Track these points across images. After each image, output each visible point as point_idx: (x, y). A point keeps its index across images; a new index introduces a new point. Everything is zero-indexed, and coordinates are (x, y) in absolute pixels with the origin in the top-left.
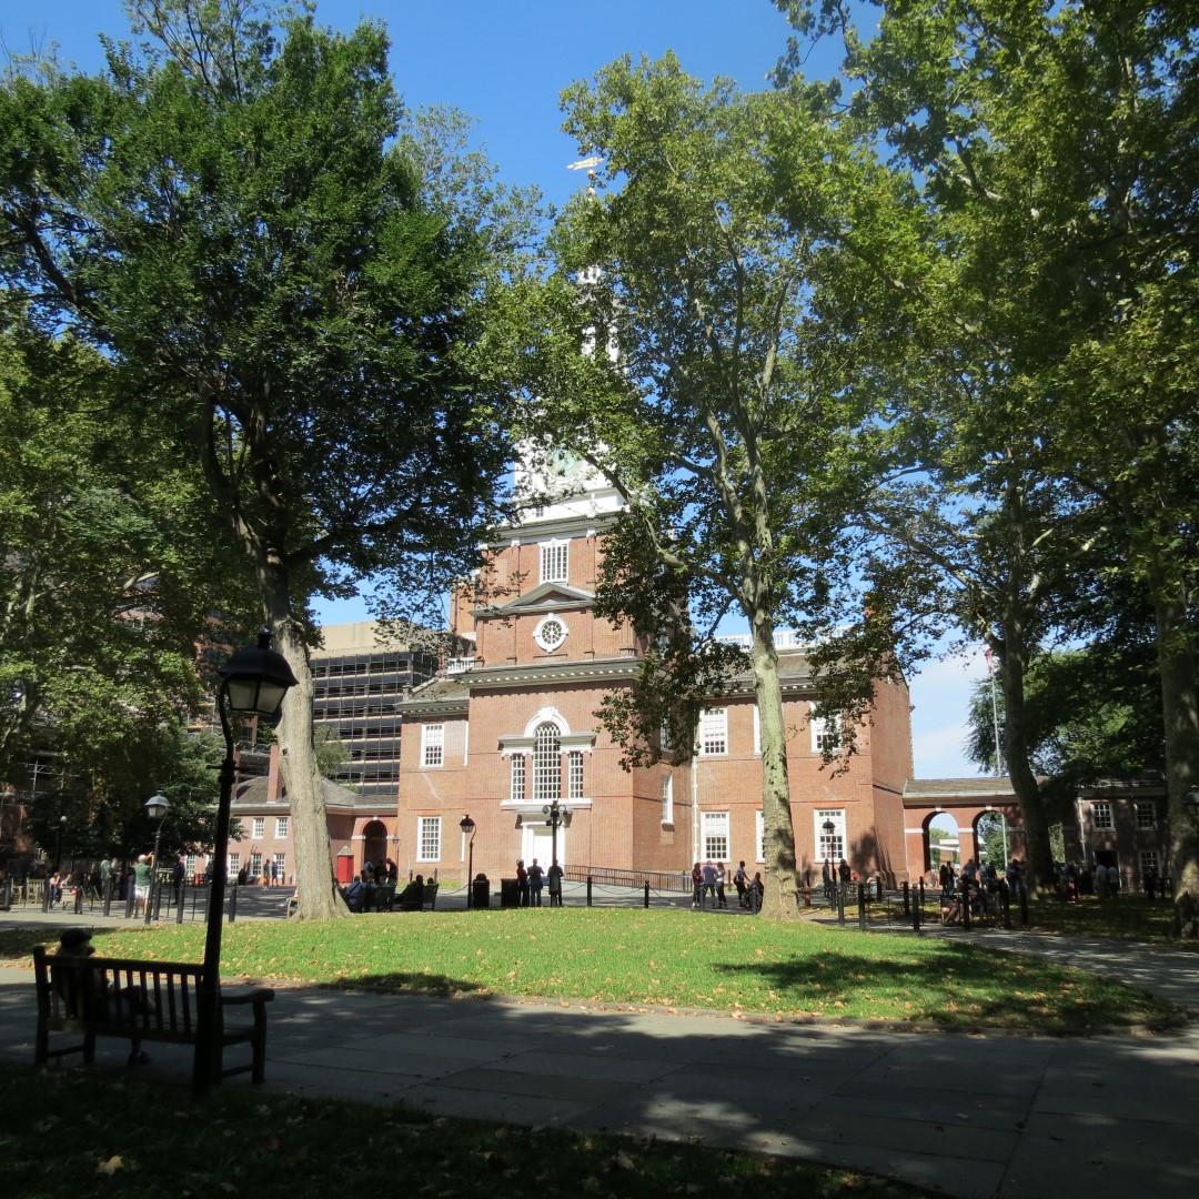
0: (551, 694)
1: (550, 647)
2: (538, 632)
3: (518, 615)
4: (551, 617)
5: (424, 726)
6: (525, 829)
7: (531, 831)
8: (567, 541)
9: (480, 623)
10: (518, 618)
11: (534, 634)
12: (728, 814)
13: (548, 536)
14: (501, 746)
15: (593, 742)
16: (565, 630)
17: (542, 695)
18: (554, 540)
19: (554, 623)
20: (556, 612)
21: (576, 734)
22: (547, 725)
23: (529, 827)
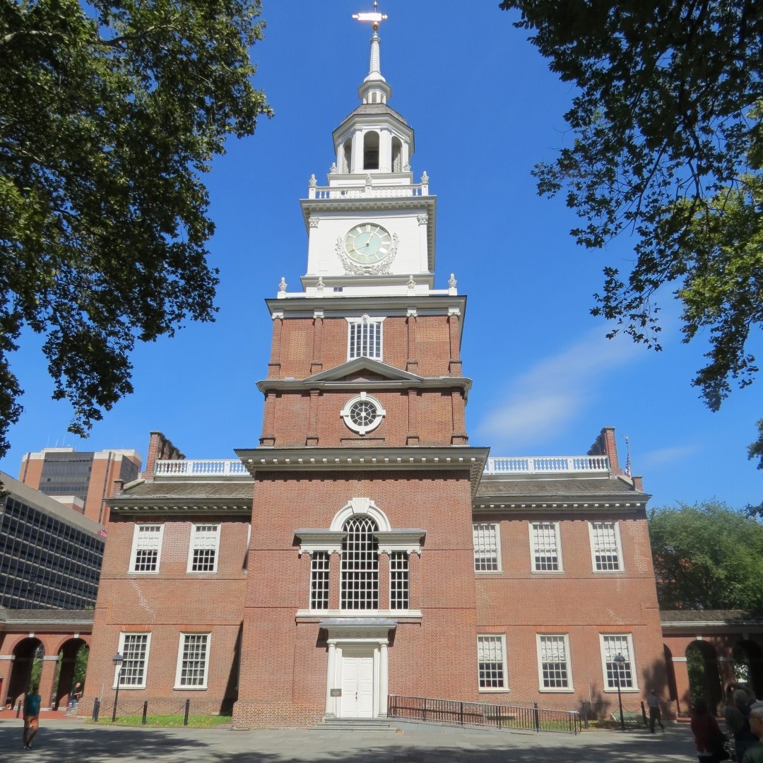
0: (366, 482)
1: (362, 430)
2: (346, 411)
3: (322, 392)
4: (363, 396)
5: (137, 527)
6: (332, 649)
7: (340, 651)
8: (382, 319)
9: (272, 397)
10: (321, 394)
11: (342, 413)
12: (504, 638)
13: (358, 311)
14: (297, 541)
15: (422, 541)
16: (381, 411)
17: (354, 482)
18: (366, 316)
19: (366, 403)
20: (369, 391)
21: (398, 530)
22: (358, 518)
23: (337, 645)
